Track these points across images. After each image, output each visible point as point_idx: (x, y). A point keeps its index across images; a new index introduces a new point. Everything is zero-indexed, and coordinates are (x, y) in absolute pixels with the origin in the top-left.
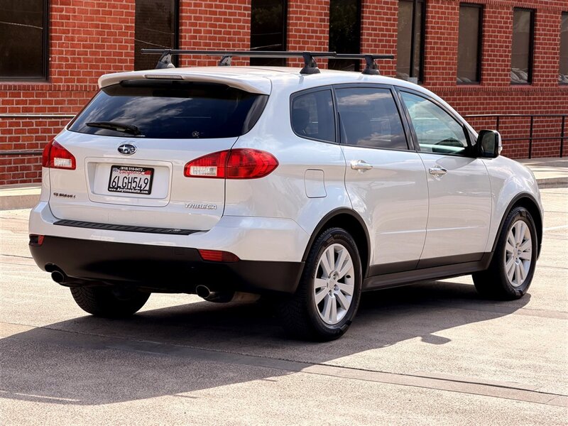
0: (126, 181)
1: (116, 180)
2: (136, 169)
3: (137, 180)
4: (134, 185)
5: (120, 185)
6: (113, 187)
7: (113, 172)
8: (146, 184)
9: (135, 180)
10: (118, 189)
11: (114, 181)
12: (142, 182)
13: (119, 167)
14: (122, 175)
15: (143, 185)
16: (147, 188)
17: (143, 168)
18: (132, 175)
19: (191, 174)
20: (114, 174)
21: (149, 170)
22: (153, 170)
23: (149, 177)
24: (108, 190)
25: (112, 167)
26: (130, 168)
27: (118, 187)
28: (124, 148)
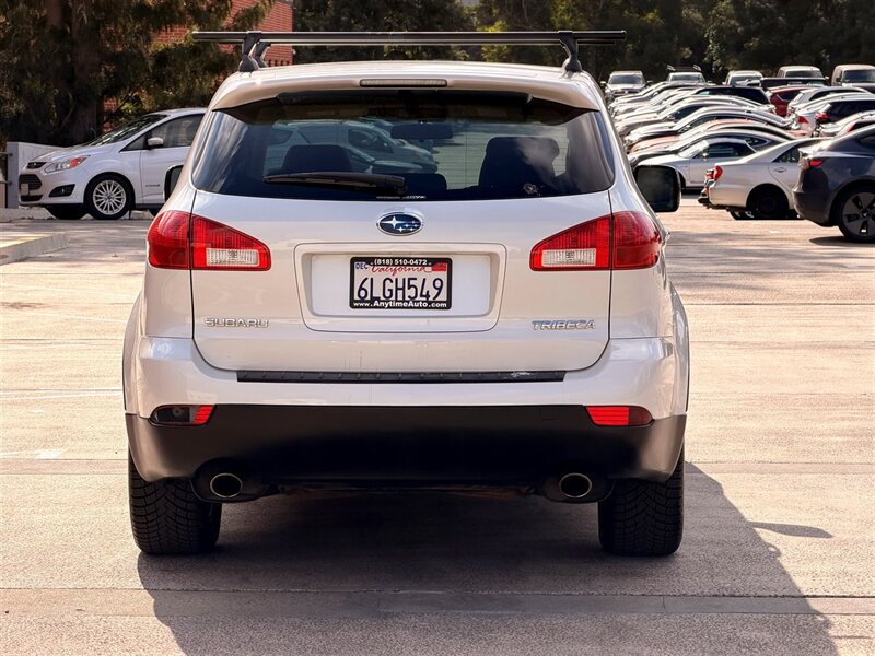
0: (390, 285)
1: (367, 285)
2: (412, 262)
3: (418, 283)
4: (410, 293)
5: (378, 293)
6: (362, 300)
7: (356, 270)
8: (440, 289)
9: (412, 282)
10: (376, 302)
11: (361, 288)
12: (429, 286)
13: (370, 260)
14: (379, 277)
15: (433, 293)
16: (443, 296)
17: (429, 260)
18: (403, 274)
19: (544, 264)
20: (360, 274)
21: (442, 263)
22: (449, 261)
23: (443, 275)
24: (352, 306)
25: (353, 261)
26: (398, 261)
27: (373, 299)
28: (394, 222)
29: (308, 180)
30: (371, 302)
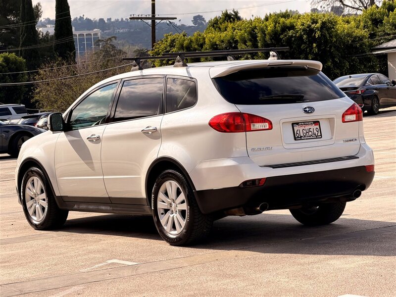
0: (305, 132)
1: (298, 132)
2: (309, 123)
3: (312, 130)
4: (310, 133)
5: (302, 135)
6: (298, 137)
7: (294, 128)
8: (318, 131)
9: (310, 130)
11: (297, 133)
12: (315, 131)
13: (297, 124)
14: (301, 129)
15: (317, 133)
16: (319, 134)
17: (314, 122)
18: (307, 127)
19: (346, 120)
20: (296, 128)
21: (316, 123)
22: (319, 122)
23: (318, 127)
24: (295, 139)
25: (293, 124)
26: (305, 123)
27: (301, 137)
28: (307, 109)
29: (274, 98)
30: (301, 138)
